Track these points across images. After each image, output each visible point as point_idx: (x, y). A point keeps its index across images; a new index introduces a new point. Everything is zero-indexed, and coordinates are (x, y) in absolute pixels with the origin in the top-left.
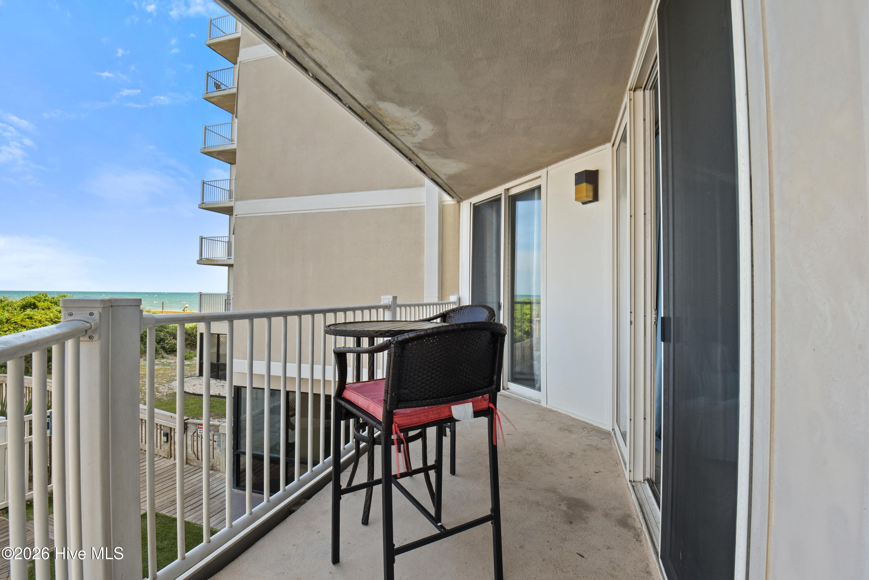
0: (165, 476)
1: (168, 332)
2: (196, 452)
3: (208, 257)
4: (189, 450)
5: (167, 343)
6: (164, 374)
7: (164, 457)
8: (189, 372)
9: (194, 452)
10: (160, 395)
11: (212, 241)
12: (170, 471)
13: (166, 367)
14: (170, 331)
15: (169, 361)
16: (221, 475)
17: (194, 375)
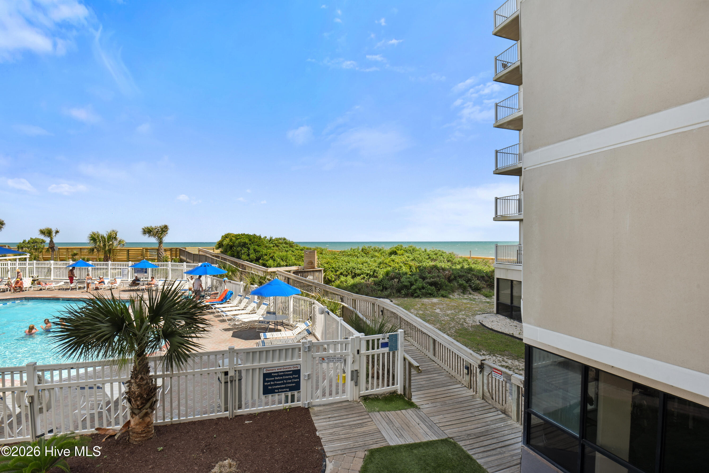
0: (465, 405)
1: (473, 274)
2: (490, 391)
3: (502, 214)
4: (485, 387)
5: (473, 283)
6: (470, 308)
7: (465, 386)
8: (489, 308)
9: (489, 391)
10: (467, 325)
11: (505, 200)
12: (469, 401)
13: (472, 302)
14: (475, 273)
15: (474, 297)
16: (512, 423)
17: (492, 311)
